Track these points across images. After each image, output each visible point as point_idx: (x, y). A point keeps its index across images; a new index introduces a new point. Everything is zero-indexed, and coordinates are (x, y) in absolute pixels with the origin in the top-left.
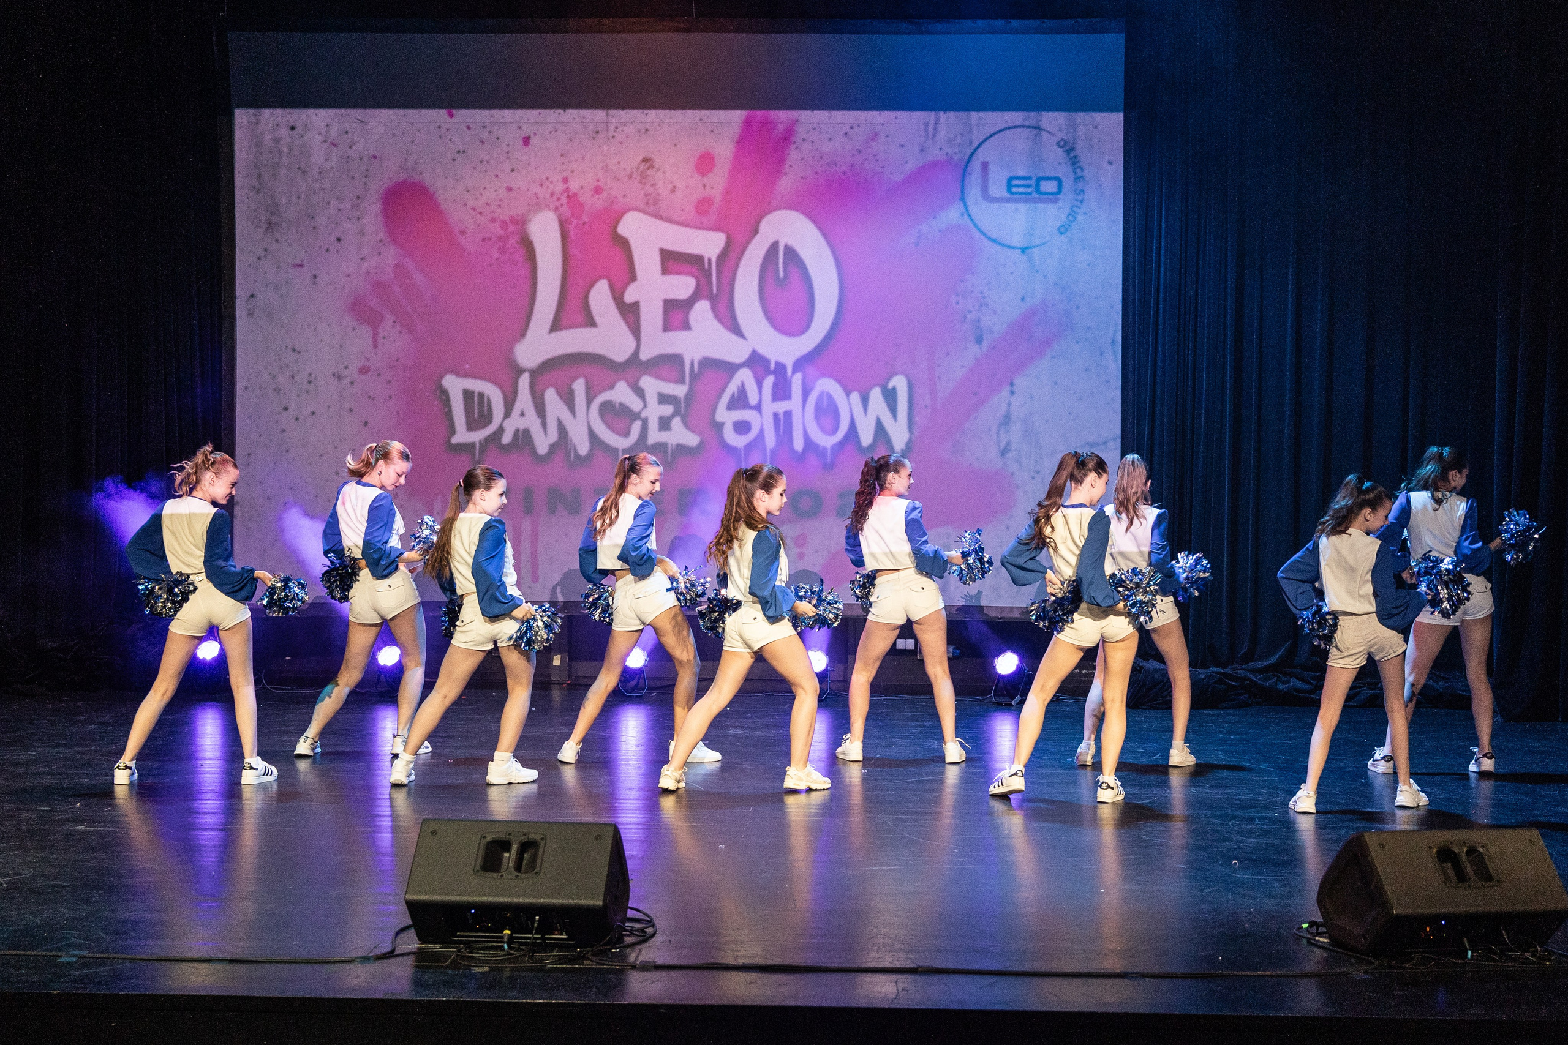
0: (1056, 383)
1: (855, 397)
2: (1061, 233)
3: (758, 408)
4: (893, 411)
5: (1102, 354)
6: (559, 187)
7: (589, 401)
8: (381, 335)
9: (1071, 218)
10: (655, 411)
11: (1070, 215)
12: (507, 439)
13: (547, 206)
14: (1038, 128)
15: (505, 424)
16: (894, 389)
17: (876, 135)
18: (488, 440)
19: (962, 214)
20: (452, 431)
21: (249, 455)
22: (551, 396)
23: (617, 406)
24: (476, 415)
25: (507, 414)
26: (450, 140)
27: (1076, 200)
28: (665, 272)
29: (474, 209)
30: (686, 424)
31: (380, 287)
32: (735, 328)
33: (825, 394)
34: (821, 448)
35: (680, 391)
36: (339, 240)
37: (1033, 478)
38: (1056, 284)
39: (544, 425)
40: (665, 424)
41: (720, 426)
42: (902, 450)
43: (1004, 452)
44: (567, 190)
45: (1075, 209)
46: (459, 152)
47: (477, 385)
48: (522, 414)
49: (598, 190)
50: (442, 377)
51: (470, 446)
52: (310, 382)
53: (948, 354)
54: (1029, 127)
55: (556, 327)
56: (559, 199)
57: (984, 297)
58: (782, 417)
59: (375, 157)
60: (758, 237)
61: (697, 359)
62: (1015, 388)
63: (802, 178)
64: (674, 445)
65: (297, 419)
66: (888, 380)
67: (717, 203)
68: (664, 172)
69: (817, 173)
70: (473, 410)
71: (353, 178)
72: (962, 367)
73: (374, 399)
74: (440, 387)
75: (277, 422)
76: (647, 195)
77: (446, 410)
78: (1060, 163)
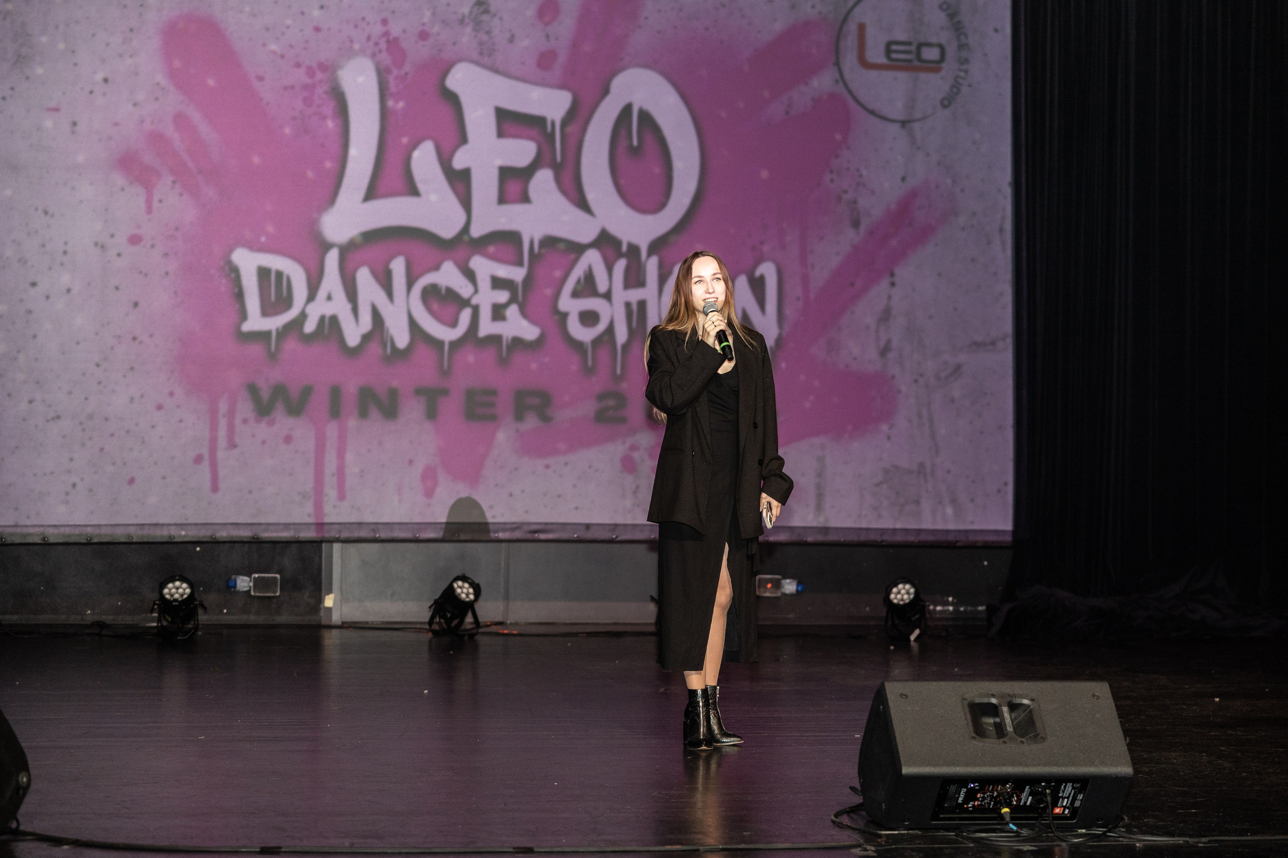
0: (940, 275)
2: (945, 107)
3: (608, 296)
4: (761, 302)
5: (989, 243)
6: (378, 29)
7: (410, 284)
8: (156, 199)
9: (955, 90)
10: (487, 298)
11: (953, 86)
12: (310, 326)
13: (362, 51)
15: (310, 309)
16: (762, 279)
18: (288, 327)
19: (837, 81)
20: (243, 316)
22: (364, 277)
23: (443, 291)
25: (311, 297)
27: (960, 70)
28: (501, 133)
29: (274, 51)
30: (524, 313)
31: (157, 139)
32: (583, 204)
35: (517, 274)
36: (106, 80)
37: (916, 381)
38: (939, 164)
39: (355, 311)
40: (498, 313)
41: (564, 316)
44: (386, 34)
47: (274, 262)
48: (329, 298)
49: (424, 35)
50: (231, 251)
51: (263, 336)
52: (65, 253)
53: (821, 238)
55: (371, 194)
56: (376, 44)
57: (861, 176)
60: (608, 100)
61: (537, 238)
62: (896, 279)
63: (659, 32)
64: (510, 338)
65: (48, 297)
66: (755, 267)
67: (562, 57)
68: (501, 19)
69: (675, 27)
70: (270, 292)
71: (125, 6)
72: (837, 254)
73: (146, 275)
74: (229, 263)
75: (22, 300)
76: (481, 43)
77: (236, 290)
78: (942, 29)
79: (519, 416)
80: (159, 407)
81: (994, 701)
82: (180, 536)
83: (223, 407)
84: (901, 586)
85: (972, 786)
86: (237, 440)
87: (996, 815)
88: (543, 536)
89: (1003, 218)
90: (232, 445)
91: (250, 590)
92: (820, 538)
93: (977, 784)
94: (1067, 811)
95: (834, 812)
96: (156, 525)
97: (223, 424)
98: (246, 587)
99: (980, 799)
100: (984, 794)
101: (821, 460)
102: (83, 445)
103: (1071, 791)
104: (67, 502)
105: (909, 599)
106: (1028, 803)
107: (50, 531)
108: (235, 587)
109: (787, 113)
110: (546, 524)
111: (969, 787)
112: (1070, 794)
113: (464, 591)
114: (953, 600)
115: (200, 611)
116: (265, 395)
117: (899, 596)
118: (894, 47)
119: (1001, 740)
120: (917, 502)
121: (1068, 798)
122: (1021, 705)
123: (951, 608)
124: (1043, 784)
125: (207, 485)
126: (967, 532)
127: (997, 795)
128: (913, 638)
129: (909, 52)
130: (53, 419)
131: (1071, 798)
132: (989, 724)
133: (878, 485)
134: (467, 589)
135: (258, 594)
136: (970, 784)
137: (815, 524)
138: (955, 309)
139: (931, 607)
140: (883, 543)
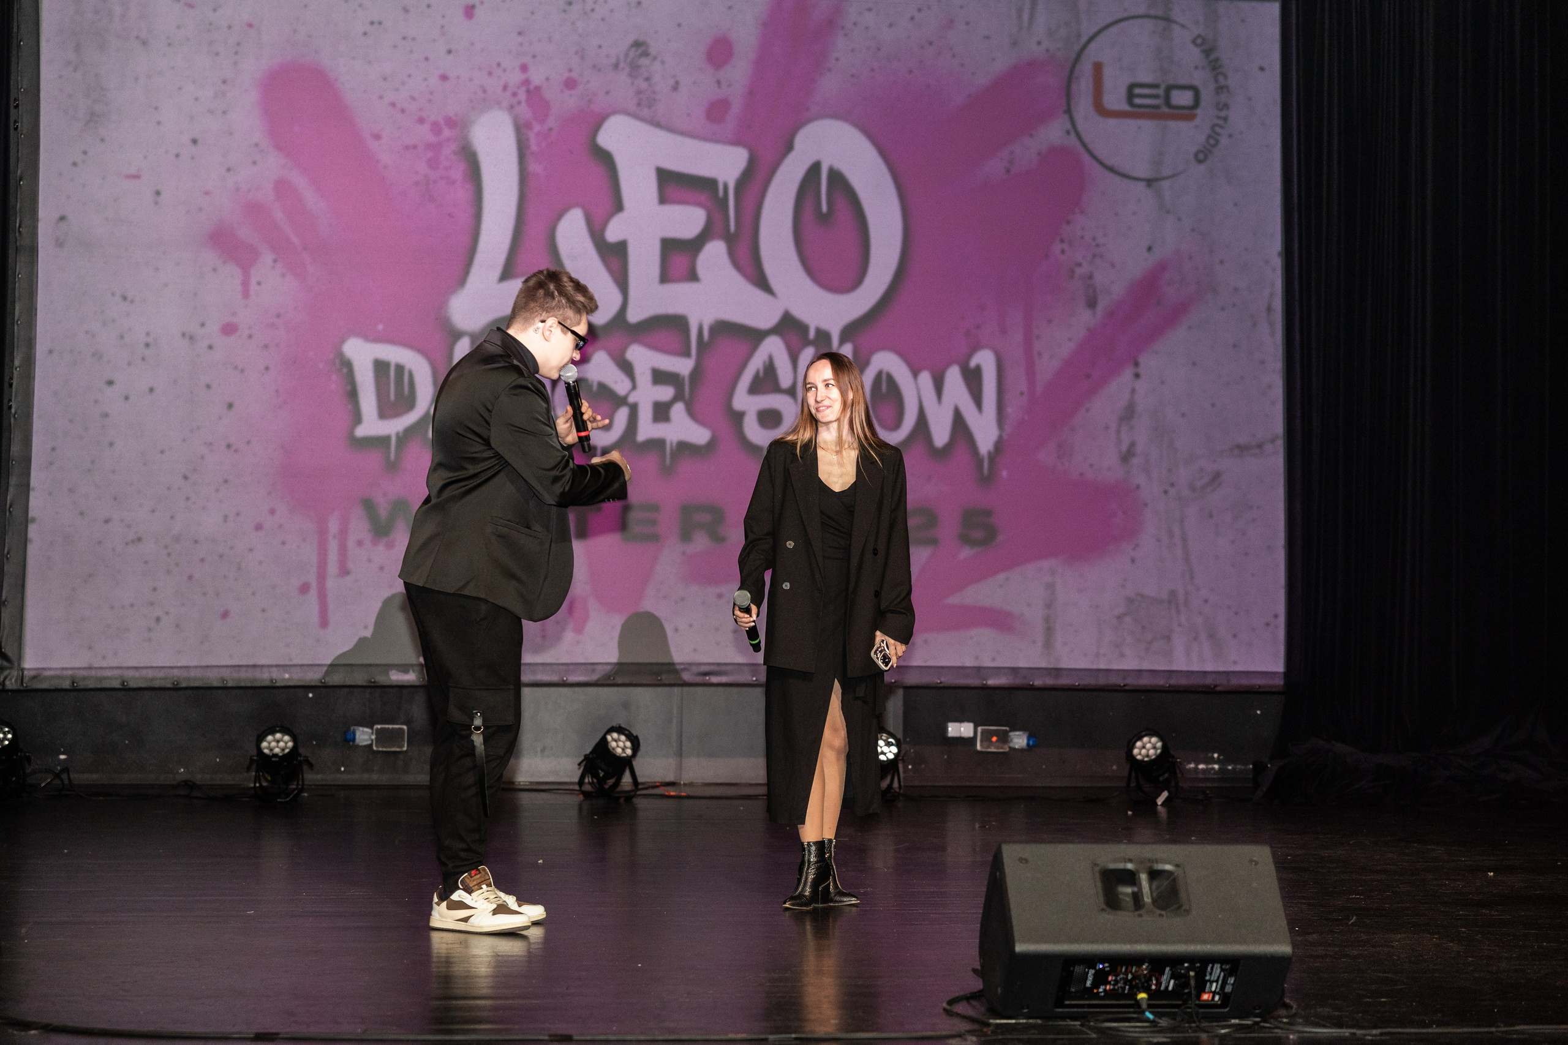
0: (1194, 364)
1: (925, 378)
2: (1200, 162)
4: (977, 398)
5: (1254, 325)
6: (516, 77)
8: (254, 281)
9: (1212, 142)
10: (648, 394)
11: (1209, 137)
13: (499, 103)
14: (1168, 19)
16: (978, 370)
17: (952, 21)
18: (410, 432)
19: (1068, 132)
20: (357, 419)
21: (53, 449)
23: (595, 387)
26: (360, 5)
27: (1218, 117)
28: (663, 199)
29: (393, 105)
30: (691, 413)
31: (254, 210)
32: (762, 282)
33: (884, 377)
35: (683, 366)
36: (195, 141)
37: (1166, 492)
38: (1193, 230)
40: (661, 412)
41: (738, 417)
42: (989, 453)
43: (1127, 457)
44: (527, 82)
45: (1217, 129)
46: (372, 23)
47: (395, 354)
49: (570, 84)
50: (342, 341)
51: (382, 442)
52: (147, 345)
53: (1050, 321)
54: (1156, 17)
55: (508, 272)
56: (515, 94)
57: (1097, 245)
59: (250, 26)
60: (792, 156)
61: (707, 323)
62: (1141, 370)
63: (853, 76)
64: (674, 444)
65: (127, 398)
66: (970, 356)
67: (737, 106)
68: (663, 62)
69: (873, 70)
70: (389, 389)
71: (217, 54)
72: (1070, 339)
73: (242, 371)
74: (341, 355)
75: (96, 402)
76: (639, 92)
77: (349, 388)
78: (1196, 68)
79: (686, 536)
80: (259, 527)
81: (1130, 866)
82: (284, 679)
83: (333, 526)
84: (1146, 739)
85: (1101, 966)
86: (350, 566)
87: (1133, 1002)
88: (714, 679)
89: (1272, 295)
90: (344, 572)
91: (371, 745)
92: (1049, 681)
93: (1107, 965)
94: (1217, 998)
95: (948, 999)
96: (254, 666)
97: (333, 547)
98: (366, 740)
99: (1112, 983)
100: (1116, 976)
101: (1050, 587)
102: (168, 572)
103: (1220, 973)
104: (150, 640)
105: (1155, 754)
106: (1170, 988)
107: (130, 674)
108: (354, 740)
109: (1008, 171)
110: (719, 664)
111: (1097, 968)
112: (1219, 977)
113: (620, 745)
114: (1218, 757)
115: (305, 767)
116: (383, 513)
117: (1144, 751)
118: (1137, 91)
119: (1137, 913)
120: (1168, 638)
121: (1217, 981)
122: (1163, 872)
123: (1216, 767)
124: (1186, 965)
125: (315, 619)
126: (1227, 673)
127: (1132, 978)
128: (1160, 801)
129: (1156, 97)
130: (133, 541)
131: (1220, 982)
132: (1126, 894)
133: (1120, 617)
134: (624, 742)
135: (381, 749)
136: (1098, 964)
137: (1043, 665)
138: (1213, 405)
139: (1192, 766)
140: (1126, 688)
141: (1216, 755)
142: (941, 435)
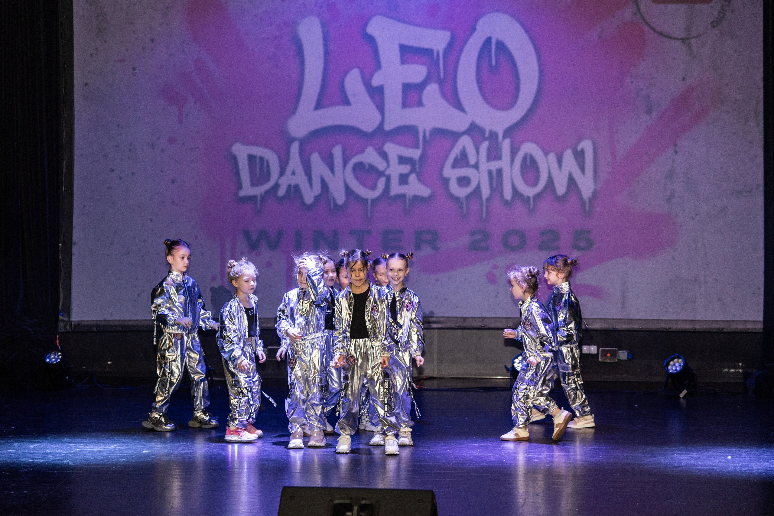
0: (710, 144)
1: (552, 157)
2: (714, 27)
3: (476, 167)
4: (582, 168)
5: (747, 121)
7: (345, 163)
8: (185, 113)
9: (721, 15)
10: (396, 170)
11: (720, 12)
12: (281, 192)
13: (313, 12)
15: (281, 181)
16: (582, 151)
18: (267, 192)
19: (635, 14)
20: (240, 186)
21: (84, 206)
22: (315, 159)
23: (367, 166)
24: (258, 174)
25: (282, 173)
28: (403, 62)
29: (256, 16)
30: (421, 180)
31: (184, 77)
32: (458, 106)
33: (528, 156)
34: (525, 197)
35: (415, 154)
36: (152, 41)
38: (710, 67)
39: (310, 181)
40: (403, 179)
41: (446, 181)
42: (589, 198)
43: (669, 199)
45: (725, 8)
47: (259, 151)
48: (293, 173)
50: (231, 145)
51: (253, 199)
52: (130, 150)
53: (624, 123)
55: (319, 105)
56: (321, 7)
57: (653, 78)
58: (494, 173)
60: (475, 35)
61: (428, 129)
62: (678, 149)
64: (411, 197)
65: (121, 178)
66: (578, 143)
67: (444, 7)
70: (256, 170)
72: (636, 133)
73: (179, 163)
74: (230, 153)
75: (105, 181)
76: (389, 3)
77: (235, 170)
79: (418, 247)
83: (228, 245)
84: (676, 360)
89: (757, 103)
92: (624, 327)
97: (228, 255)
101: (625, 273)
102: (144, 270)
104: (134, 306)
105: (679, 369)
109: (600, 37)
114: (742, 365)
116: (254, 237)
117: (674, 368)
120: (694, 302)
123: (741, 371)
126: (728, 322)
128: (682, 395)
130: (125, 254)
133: (665, 290)
137: (622, 317)
138: (722, 168)
139: (726, 370)
140: (670, 330)
141: (740, 364)
142: (561, 188)
